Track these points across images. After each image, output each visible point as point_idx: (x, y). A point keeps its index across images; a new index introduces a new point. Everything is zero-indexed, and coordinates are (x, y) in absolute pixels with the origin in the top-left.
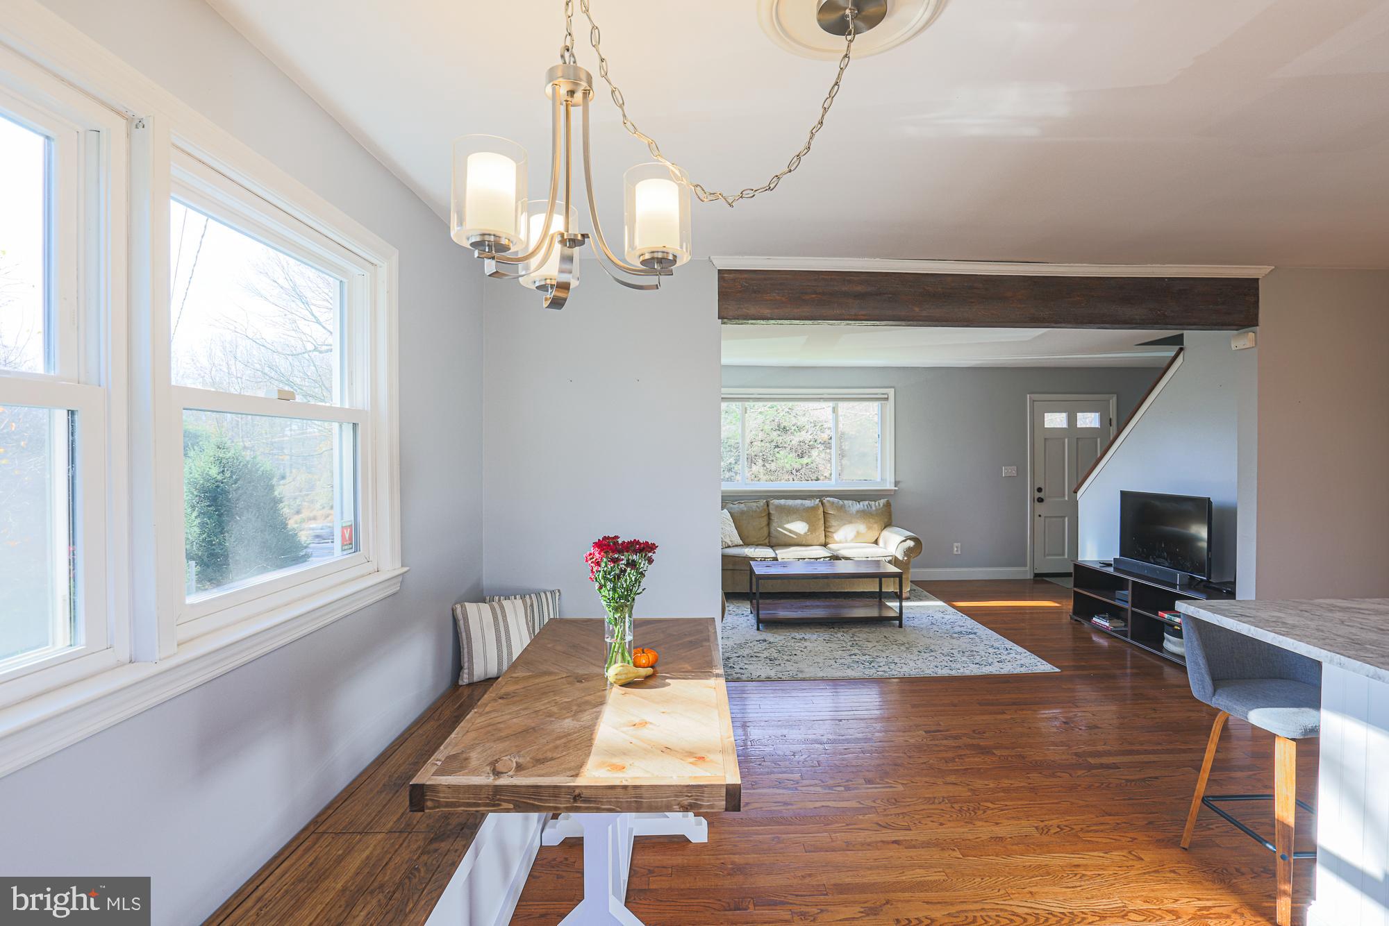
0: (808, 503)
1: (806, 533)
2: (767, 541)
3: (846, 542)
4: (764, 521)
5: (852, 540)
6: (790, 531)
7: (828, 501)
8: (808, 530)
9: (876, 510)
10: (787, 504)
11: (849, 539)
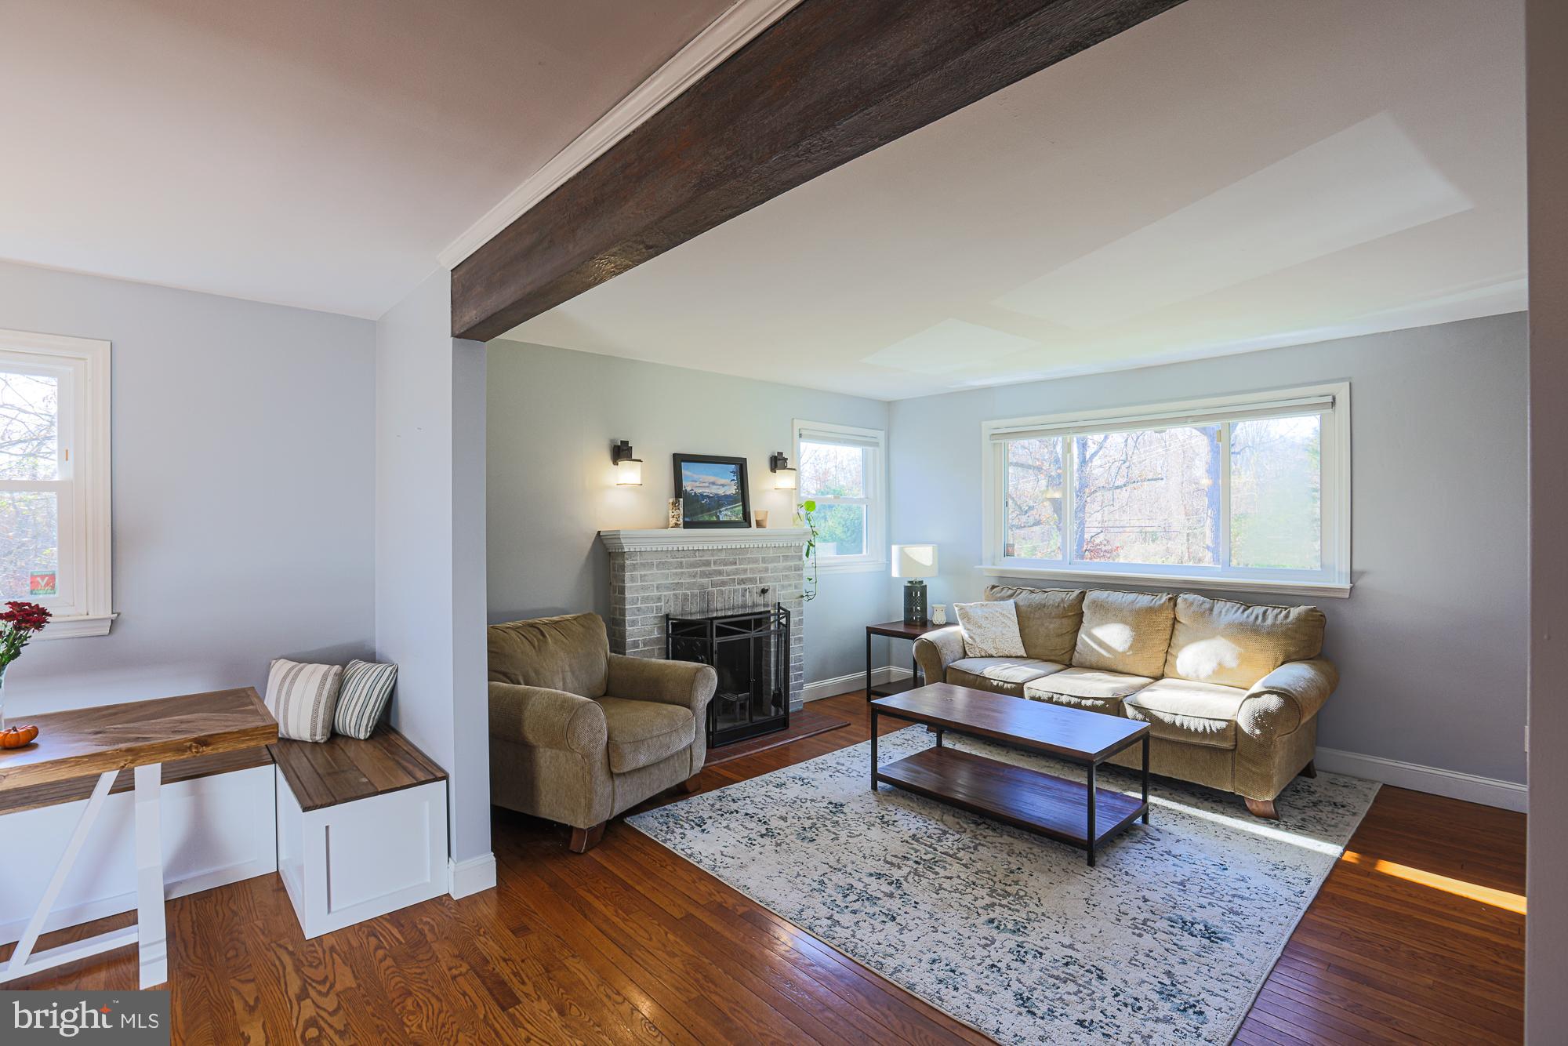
0: (1144, 600)
1: (1124, 653)
2: (1066, 657)
3: (1198, 679)
4: (1067, 625)
5: (1209, 677)
6: (1101, 644)
7: (1185, 600)
8: (1129, 649)
9: (1274, 625)
10: (1110, 599)
11: (1202, 676)
